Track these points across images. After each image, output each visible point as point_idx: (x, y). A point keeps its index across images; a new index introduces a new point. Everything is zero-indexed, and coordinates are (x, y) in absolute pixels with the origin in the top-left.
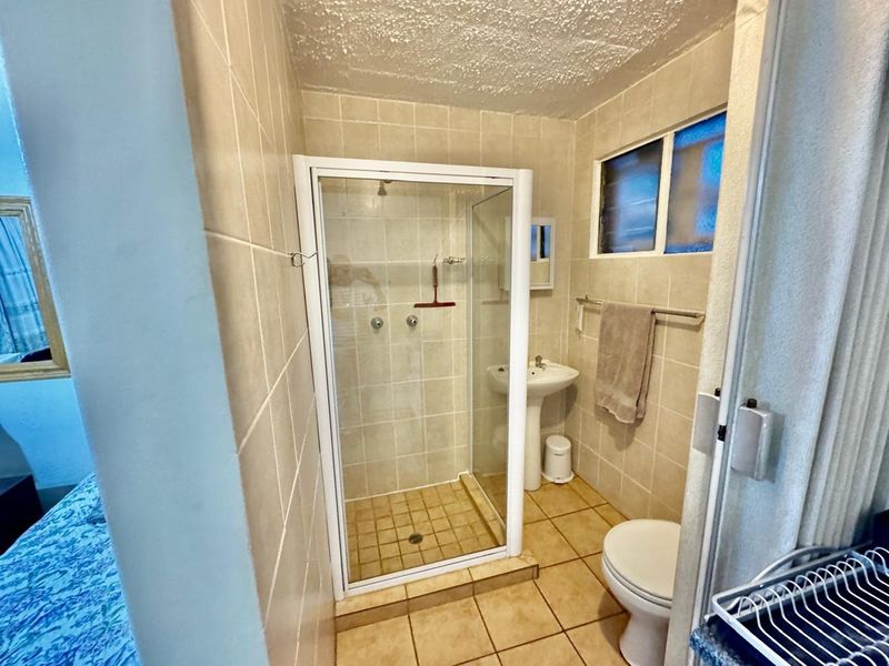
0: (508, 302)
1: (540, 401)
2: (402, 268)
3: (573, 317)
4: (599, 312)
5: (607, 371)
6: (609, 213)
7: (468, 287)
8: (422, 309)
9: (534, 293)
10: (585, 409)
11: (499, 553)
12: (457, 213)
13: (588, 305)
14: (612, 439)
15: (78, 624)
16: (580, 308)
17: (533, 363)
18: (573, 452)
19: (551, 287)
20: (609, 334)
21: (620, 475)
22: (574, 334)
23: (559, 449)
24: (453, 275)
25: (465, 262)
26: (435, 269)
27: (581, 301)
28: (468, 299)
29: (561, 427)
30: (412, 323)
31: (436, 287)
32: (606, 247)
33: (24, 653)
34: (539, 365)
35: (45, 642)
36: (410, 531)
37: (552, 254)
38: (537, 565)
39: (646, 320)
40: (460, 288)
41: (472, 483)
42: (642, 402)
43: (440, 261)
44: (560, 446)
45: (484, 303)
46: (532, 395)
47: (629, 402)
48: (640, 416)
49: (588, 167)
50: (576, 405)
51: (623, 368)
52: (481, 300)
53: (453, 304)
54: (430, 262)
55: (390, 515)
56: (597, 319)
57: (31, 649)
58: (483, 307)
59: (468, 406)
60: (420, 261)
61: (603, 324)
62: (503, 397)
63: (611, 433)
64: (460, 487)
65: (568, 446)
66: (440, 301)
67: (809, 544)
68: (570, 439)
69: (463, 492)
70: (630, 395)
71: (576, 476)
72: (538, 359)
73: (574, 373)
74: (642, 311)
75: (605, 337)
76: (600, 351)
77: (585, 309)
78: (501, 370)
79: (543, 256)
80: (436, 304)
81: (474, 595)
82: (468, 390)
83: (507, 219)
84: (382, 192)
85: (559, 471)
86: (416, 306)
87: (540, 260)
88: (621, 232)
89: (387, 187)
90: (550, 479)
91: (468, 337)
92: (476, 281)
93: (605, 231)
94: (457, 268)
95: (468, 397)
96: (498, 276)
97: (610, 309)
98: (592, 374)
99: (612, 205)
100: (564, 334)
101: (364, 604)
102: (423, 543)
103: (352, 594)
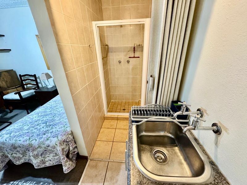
8: (131, 59)
15: (49, 118)
24: (139, 49)
25: (142, 46)
26: (134, 47)
30: (128, 62)
31: (134, 52)
33: (41, 120)
35: (44, 119)
36: (124, 108)
43: (136, 45)
53: (139, 58)
57: (42, 119)
80: (134, 57)
86: (129, 57)
101: (110, 116)
102: (125, 111)
103: (108, 114)
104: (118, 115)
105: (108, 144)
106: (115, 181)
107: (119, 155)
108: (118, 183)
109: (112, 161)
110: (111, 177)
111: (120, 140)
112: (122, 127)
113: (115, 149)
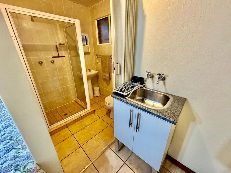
0: (79, 56)
1: (91, 79)
2: (45, 46)
3: (96, 60)
4: (100, 57)
5: (103, 70)
6: (100, 34)
7: (68, 52)
8: (55, 58)
9: (85, 54)
10: (101, 80)
11: (86, 110)
12: (60, 30)
13: (98, 56)
14: (106, 84)
16: (97, 57)
17: (88, 71)
18: (99, 89)
19: (90, 52)
20: (103, 62)
21: (108, 91)
22: (96, 63)
23: (96, 89)
24: (62, 48)
25: (65, 45)
26: (57, 46)
27: (96, 55)
28: (68, 55)
29: (97, 85)
30: (53, 62)
31: (58, 51)
32: (101, 42)
34: (90, 71)
37: (89, 44)
38: (94, 110)
39: (109, 58)
40: (66, 52)
41: (78, 101)
42: (110, 75)
43: (58, 44)
44: (97, 89)
45: (73, 56)
46: (88, 78)
47: (108, 75)
48: (110, 78)
49: (94, 21)
50: (99, 79)
51: (106, 69)
52: (72, 55)
53: (64, 57)
54: (55, 44)
55: (57, 112)
56: (100, 59)
58: (72, 57)
59: (73, 83)
60: (51, 44)
61: (102, 60)
62: (81, 79)
63: (106, 83)
64: (75, 102)
65: (98, 88)
66: (60, 55)
67: (125, 82)
68: (99, 87)
69: (76, 103)
70: (108, 74)
71: (101, 94)
72: (89, 70)
73: (97, 72)
74: (108, 56)
75: (102, 63)
76: (102, 66)
77: (98, 57)
78: (80, 73)
79: (87, 44)
80: (59, 57)
81: (82, 119)
82: (73, 79)
83: (75, 33)
84: (32, 20)
85: (97, 93)
86: (53, 57)
87: (86, 46)
88: (103, 38)
89: (34, 19)
90: (95, 96)
91: (70, 65)
92: (70, 50)
93: (100, 38)
94: (63, 47)
95: (73, 81)
96: (75, 49)
97: (103, 56)
98: (101, 72)
99: (101, 32)
100: (94, 63)
101: (55, 129)
102: (68, 115)
103: (51, 128)
104: (65, 122)
105: (78, 152)
106: (110, 169)
107: (96, 150)
108: (114, 167)
109: (95, 160)
110: (105, 170)
111: (86, 140)
112: (79, 129)
113: (88, 150)
